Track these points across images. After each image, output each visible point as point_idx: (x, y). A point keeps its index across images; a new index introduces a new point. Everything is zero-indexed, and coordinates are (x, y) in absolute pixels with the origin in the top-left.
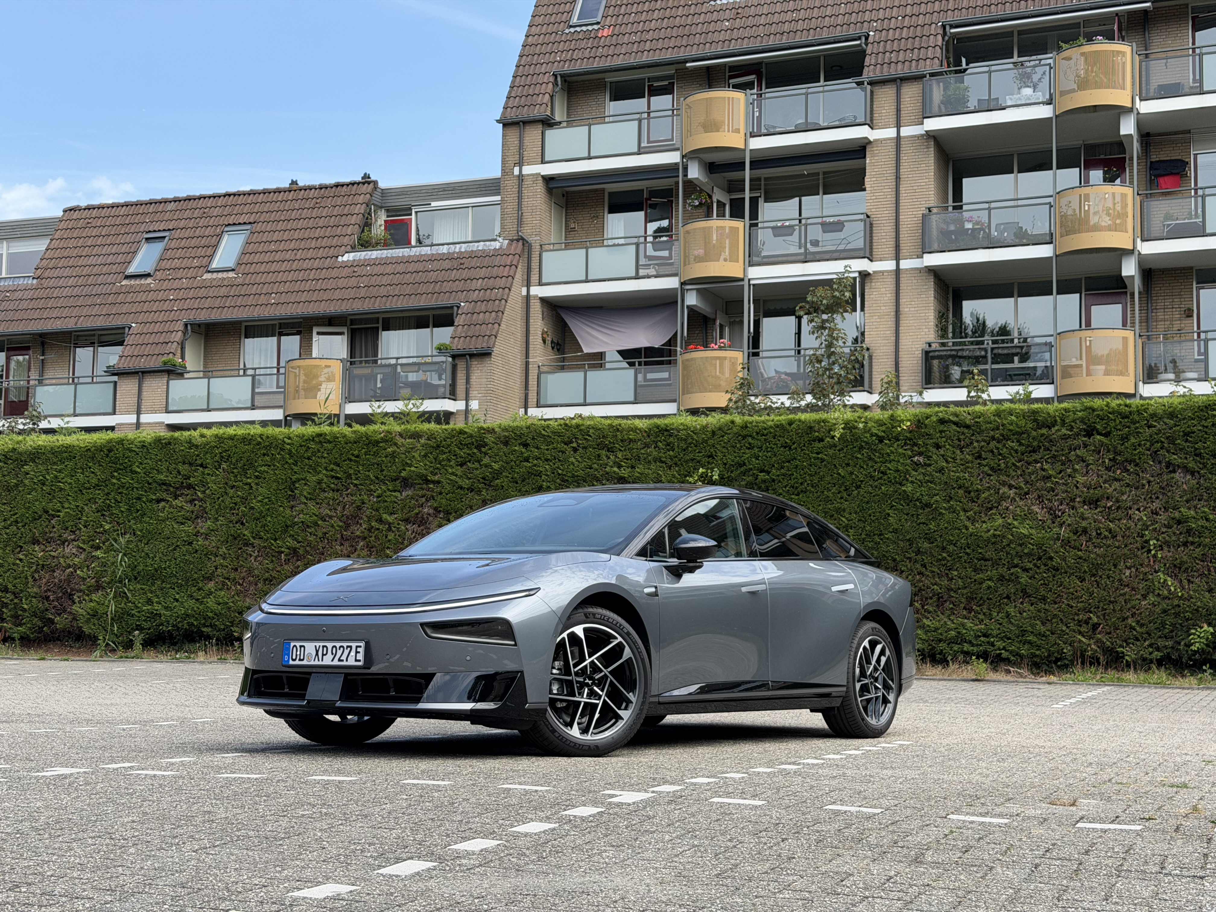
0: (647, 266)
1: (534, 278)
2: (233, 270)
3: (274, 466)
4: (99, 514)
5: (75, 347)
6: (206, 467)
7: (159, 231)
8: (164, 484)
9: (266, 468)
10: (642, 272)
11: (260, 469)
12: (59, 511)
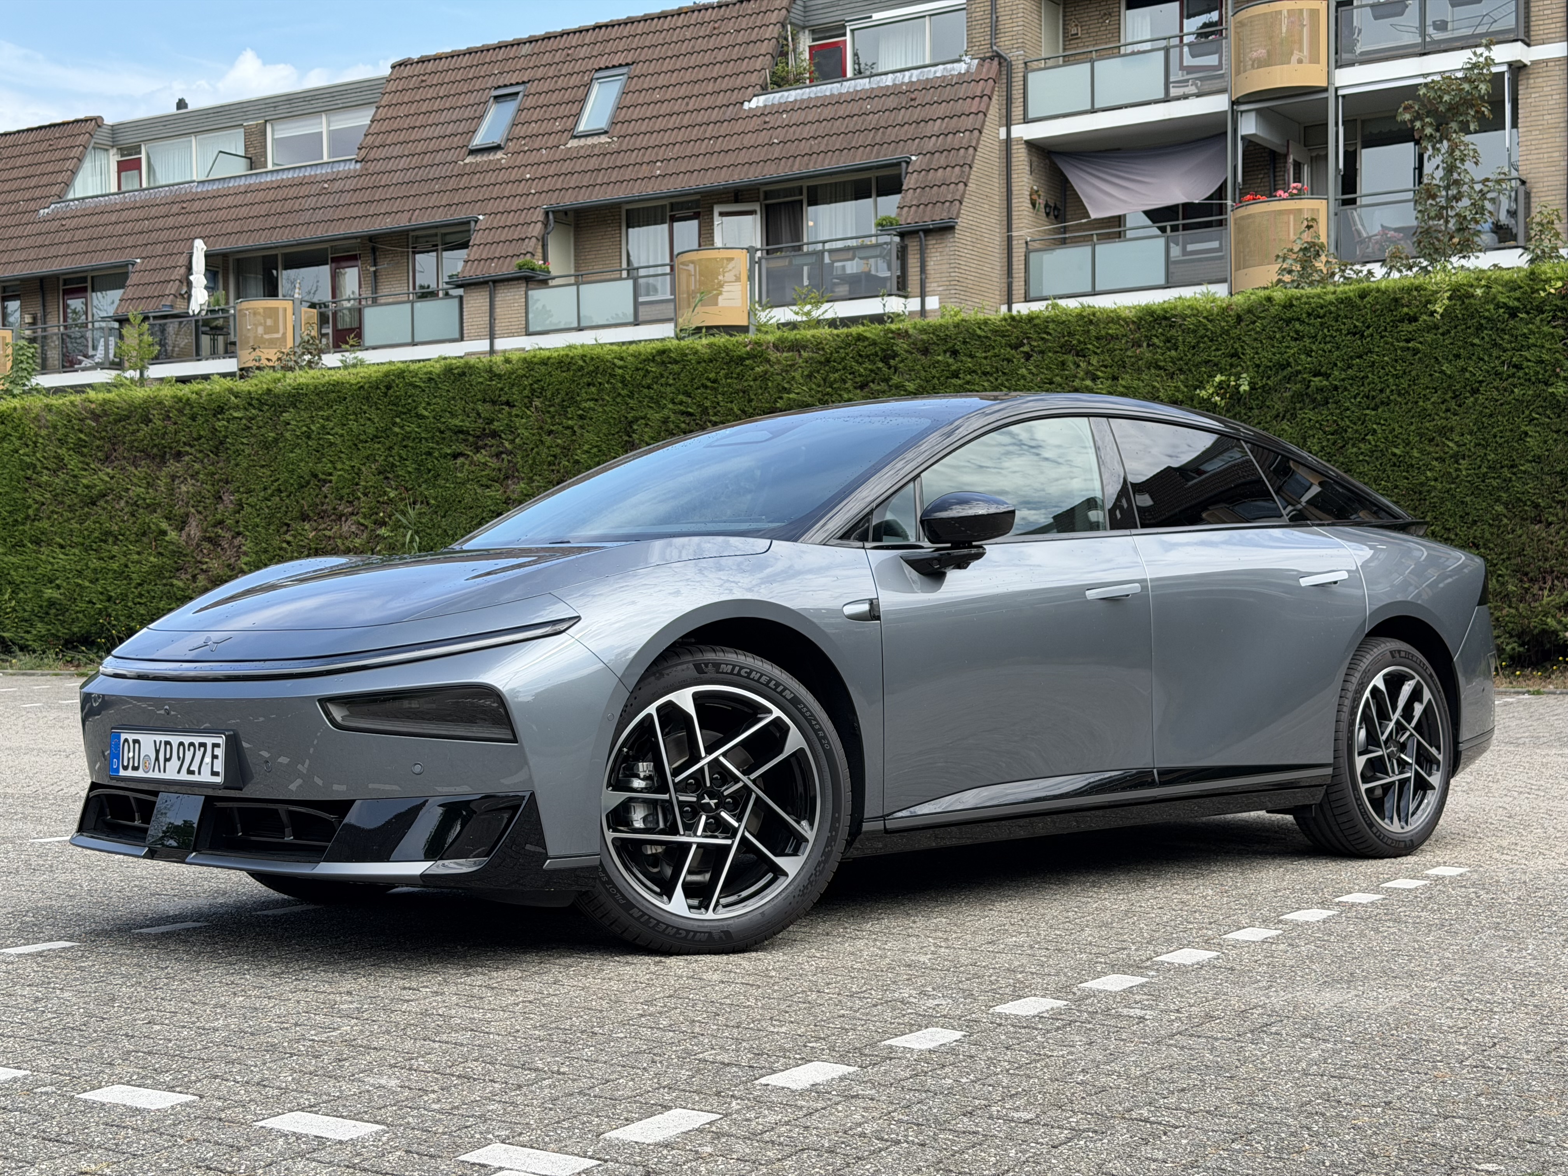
0: (1183, 83)
1: (1017, 112)
2: (606, 132)
3: (603, 400)
4: (381, 477)
5: (414, 253)
6: (514, 406)
7: (511, 85)
8: (461, 432)
9: (591, 404)
10: (1174, 92)
11: (584, 405)
12: (330, 474)
